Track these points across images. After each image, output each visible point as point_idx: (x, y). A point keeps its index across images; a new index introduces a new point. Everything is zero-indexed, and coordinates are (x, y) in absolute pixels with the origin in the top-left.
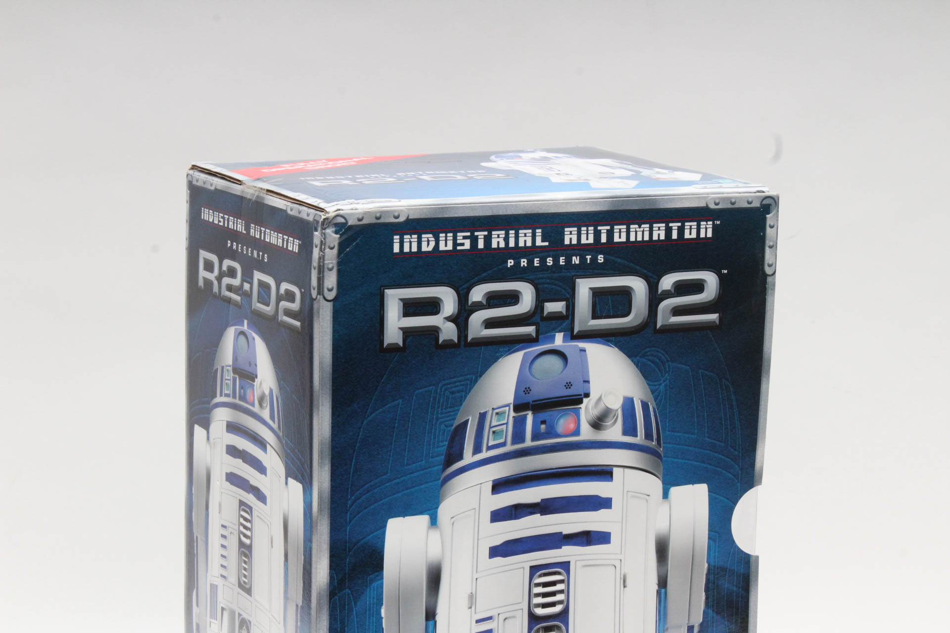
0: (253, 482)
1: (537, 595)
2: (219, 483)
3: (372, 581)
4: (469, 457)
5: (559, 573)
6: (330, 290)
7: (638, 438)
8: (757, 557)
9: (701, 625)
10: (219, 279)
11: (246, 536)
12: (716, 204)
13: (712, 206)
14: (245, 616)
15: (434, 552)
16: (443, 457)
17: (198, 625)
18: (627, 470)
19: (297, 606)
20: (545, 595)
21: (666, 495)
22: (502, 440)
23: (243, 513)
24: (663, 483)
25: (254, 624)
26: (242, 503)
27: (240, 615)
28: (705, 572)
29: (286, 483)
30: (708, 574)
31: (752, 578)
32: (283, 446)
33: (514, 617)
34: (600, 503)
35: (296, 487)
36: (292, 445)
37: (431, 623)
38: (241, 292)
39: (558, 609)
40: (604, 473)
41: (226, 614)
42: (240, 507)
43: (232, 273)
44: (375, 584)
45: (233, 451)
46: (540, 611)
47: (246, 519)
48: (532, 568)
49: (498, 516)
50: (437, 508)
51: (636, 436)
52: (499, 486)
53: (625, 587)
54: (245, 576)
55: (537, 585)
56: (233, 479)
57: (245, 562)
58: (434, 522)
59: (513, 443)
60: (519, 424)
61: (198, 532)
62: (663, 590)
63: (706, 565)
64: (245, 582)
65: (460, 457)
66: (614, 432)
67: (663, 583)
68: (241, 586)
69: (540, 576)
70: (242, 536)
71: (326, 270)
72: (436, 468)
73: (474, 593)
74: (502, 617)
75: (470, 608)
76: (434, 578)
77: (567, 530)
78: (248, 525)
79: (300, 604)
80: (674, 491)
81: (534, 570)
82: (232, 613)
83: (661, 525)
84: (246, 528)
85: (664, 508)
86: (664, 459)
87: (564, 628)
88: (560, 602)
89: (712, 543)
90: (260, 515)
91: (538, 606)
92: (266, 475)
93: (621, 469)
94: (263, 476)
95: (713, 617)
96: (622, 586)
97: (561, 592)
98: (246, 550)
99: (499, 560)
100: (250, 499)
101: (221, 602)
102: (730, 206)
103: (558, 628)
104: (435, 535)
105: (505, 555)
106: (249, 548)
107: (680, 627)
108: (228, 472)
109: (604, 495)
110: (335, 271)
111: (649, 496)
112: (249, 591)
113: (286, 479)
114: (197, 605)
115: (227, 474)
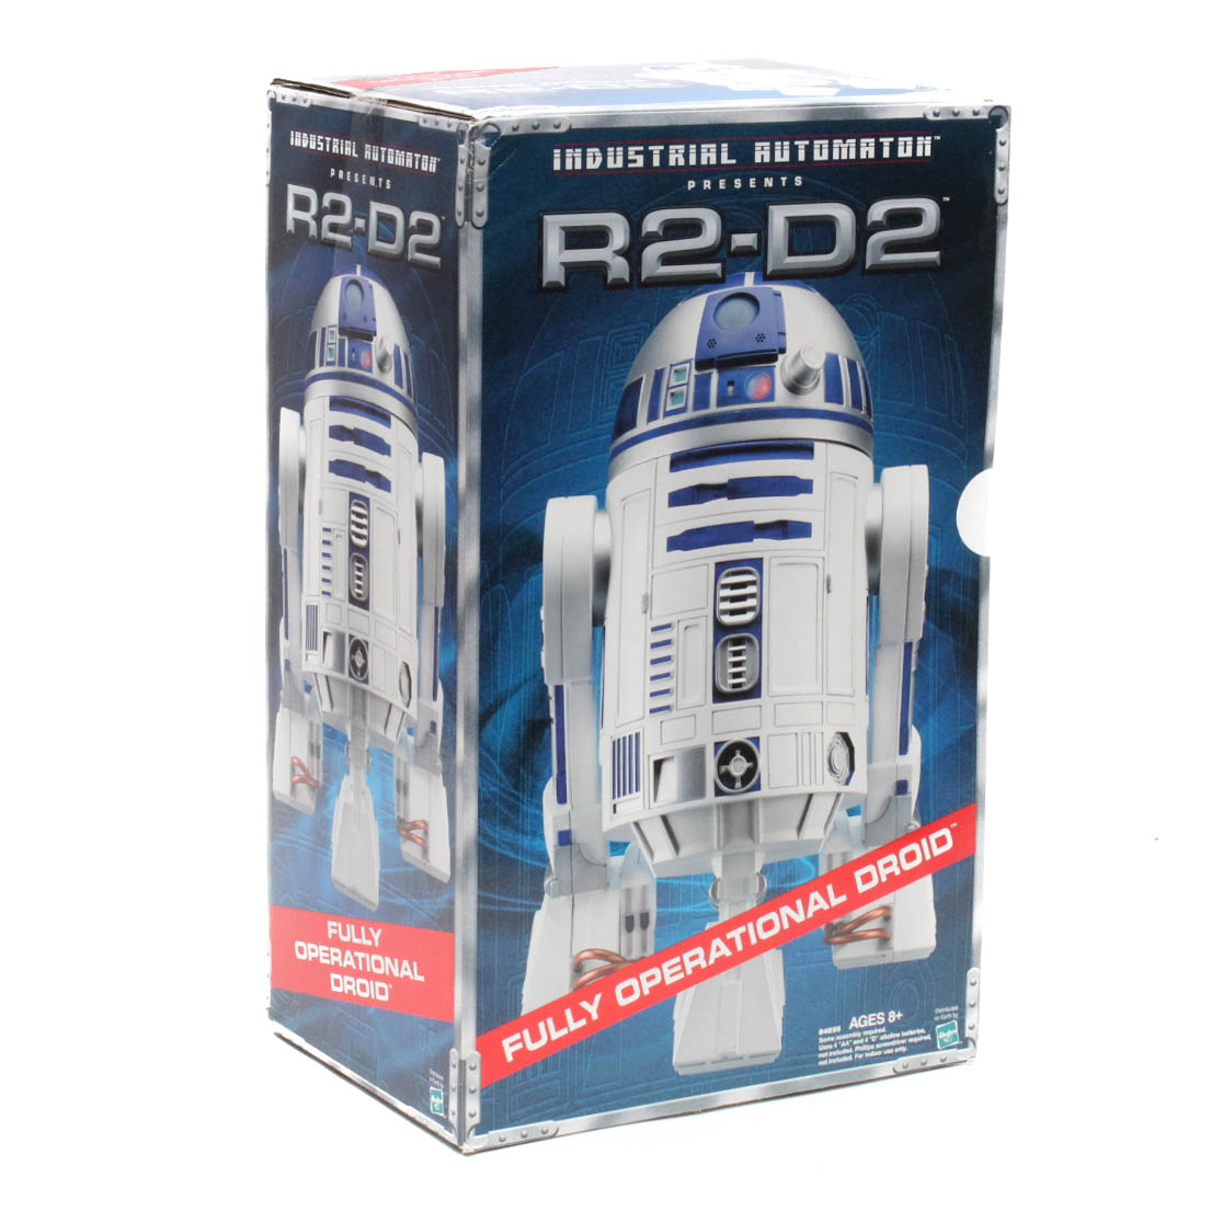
0: (370, 467)
1: (724, 599)
2: (318, 476)
3: (529, 575)
4: (643, 426)
5: (749, 573)
6: (480, 215)
7: (844, 405)
8: (988, 559)
9: (921, 642)
10: (318, 218)
11: (360, 536)
12: (936, 115)
13: (931, 117)
14: (359, 636)
15: (602, 541)
16: (612, 424)
17: (288, 663)
18: (830, 445)
19: (436, 609)
20: (734, 599)
21: (877, 478)
22: (681, 405)
23: (355, 509)
24: (875, 463)
25: (373, 645)
26: (353, 496)
27: (351, 637)
28: (925, 575)
29: (420, 460)
30: (928, 578)
31: (982, 584)
32: (415, 415)
33: (696, 625)
34: (799, 486)
35: (435, 463)
36: (429, 412)
37: (599, 629)
38: (351, 231)
39: (749, 616)
40: (803, 449)
41: (331, 641)
42: (351, 501)
43: (337, 208)
44: (533, 578)
45: (339, 433)
46: (727, 619)
47: (359, 515)
48: (718, 564)
49: (678, 498)
50: (606, 487)
51: (841, 402)
52: (679, 461)
53: (829, 591)
54: (359, 587)
55: (725, 586)
56: (340, 468)
57: (359, 569)
58: (602, 504)
59: (697, 407)
60: (703, 383)
61: (288, 543)
62: (875, 597)
63: (926, 567)
64: (359, 595)
65: (633, 424)
66: (815, 398)
67: (874, 588)
68: (352, 600)
69: (728, 575)
70: (354, 538)
71: (475, 190)
72: (604, 437)
73: (649, 593)
74: (683, 625)
75: (645, 612)
76: (603, 574)
77: (760, 519)
78: (364, 521)
79: (441, 604)
80: (887, 472)
81: (721, 567)
82: (340, 638)
83: (872, 516)
84: (359, 526)
85: (875, 494)
86: (875, 433)
87: (756, 641)
88: (752, 609)
89: (933, 539)
90: (382, 507)
91: (725, 612)
92: (389, 454)
93: (823, 444)
94: (386, 457)
95: (935, 633)
96: (826, 592)
97: (752, 596)
98: (360, 555)
99: (678, 554)
100: (366, 488)
101: (323, 627)
102: (952, 117)
103: (750, 641)
104: (603, 520)
105: (686, 548)
106: (366, 550)
107: (894, 643)
108: (333, 459)
109: (803, 476)
110: (485, 191)
111: (856, 478)
112: (365, 605)
113: (420, 454)
114: (287, 637)
115: (331, 463)
